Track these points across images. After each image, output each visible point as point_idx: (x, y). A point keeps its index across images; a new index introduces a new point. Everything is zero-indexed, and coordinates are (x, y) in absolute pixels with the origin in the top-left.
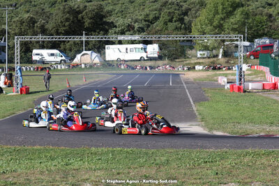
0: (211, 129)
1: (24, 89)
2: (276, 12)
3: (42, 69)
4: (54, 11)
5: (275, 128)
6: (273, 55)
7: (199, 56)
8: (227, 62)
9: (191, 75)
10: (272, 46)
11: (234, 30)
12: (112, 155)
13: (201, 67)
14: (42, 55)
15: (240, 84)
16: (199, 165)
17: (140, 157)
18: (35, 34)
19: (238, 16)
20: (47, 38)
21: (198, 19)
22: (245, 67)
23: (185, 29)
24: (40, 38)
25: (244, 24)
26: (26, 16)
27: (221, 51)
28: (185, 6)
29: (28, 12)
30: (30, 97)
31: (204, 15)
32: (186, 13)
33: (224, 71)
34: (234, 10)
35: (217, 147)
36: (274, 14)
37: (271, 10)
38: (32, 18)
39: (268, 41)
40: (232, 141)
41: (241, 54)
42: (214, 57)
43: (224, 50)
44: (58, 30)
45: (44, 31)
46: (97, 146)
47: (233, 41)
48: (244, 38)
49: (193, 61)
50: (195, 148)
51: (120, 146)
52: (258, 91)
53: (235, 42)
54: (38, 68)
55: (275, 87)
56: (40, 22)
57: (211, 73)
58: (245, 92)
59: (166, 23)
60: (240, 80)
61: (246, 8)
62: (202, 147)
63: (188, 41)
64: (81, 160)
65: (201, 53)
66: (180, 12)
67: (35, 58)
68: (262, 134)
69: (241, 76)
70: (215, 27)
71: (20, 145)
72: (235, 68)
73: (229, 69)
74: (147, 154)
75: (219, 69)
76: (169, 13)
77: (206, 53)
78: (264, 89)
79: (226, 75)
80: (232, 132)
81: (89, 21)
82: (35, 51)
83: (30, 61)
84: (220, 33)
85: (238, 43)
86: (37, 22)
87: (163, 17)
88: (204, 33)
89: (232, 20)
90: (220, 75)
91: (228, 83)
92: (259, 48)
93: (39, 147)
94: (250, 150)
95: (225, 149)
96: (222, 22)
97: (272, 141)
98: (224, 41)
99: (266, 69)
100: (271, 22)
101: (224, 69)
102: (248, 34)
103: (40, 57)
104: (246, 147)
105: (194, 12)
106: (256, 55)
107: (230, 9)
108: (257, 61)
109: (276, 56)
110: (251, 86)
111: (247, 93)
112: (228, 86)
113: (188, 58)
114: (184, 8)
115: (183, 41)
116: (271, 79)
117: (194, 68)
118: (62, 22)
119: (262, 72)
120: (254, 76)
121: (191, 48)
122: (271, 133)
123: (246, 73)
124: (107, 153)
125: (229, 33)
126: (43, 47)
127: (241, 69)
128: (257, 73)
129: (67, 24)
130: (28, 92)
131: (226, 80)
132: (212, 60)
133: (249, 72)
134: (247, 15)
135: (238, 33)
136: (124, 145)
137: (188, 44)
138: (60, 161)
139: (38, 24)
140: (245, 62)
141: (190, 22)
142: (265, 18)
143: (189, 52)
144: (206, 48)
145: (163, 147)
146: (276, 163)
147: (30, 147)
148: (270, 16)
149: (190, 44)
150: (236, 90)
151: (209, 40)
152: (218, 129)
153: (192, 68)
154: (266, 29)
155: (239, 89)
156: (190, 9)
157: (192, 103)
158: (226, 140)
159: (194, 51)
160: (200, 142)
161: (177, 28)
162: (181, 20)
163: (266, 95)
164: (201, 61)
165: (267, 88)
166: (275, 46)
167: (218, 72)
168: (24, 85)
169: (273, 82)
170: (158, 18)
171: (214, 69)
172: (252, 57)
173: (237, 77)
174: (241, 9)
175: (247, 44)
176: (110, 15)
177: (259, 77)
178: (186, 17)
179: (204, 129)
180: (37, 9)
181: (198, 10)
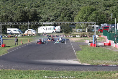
0: (82, 62)
1: (3, 45)
2: (110, 13)
3: (11, 37)
4: (16, 12)
5: (109, 62)
6: (109, 31)
7: (77, 31)
8: (89, 34)
9: (74, 39)
10: (108, 27)
11: (92, 20)
12: (41, 73)
13: (78, 36)
14: (11, 31)
15: (95, 43)
16: (77, 77)
17: (52, 74)
18: (8, 22)
19: (94, 14)
20: (13, 24)
21: (77, 16)
22: (97, 36)
23: (72, 20)
24: (10, 23)
25: (96, 18)
26: (4, 14)
27: (87, 29)
28: (72, 10)
29: (5, 12)
30: (6, 49)
31: (79, 14)
32: (72, 13)
33: (88, 38)
34: (92, 12)
35: (85, 70)
36: (109, 14)
37: (108, 12)
38: (7, 15)
39: (106, 25)
40: (91, 67)
41: (95, 30)
42: (84, 31)
43: (88, 29)
44: (17, 20)
45: (12, 20)
46: (34, 70)
47: (92, 25)
48: (96, 24)
49: (75, 33)
50: (76, 70)
51: (44, 69)
52: (102, 46)
53: (93, 26)
54: (9, 36)
55: (109, 44)
56: (10, 16)
57: (82, 38)
58: (97, 46)
59: (63, 17)
60: (95, 41)
61: (97, 11)
62: (78, 70)
63: (73, 25)
64: (27, 75)
65: (78, 30)
66: (69, 13)
67: (8, 32)
68: (104, 64)
69: (95, 40)
70: (84, 19)
71: (2, 69)
72: (93, 37)
73: (90, 37)
74: (55, 73)
75: (86, 37)
76: (65, 13)
77: (80, 30)
78: (105, 45)
79: (89, 40)
80: (91, 64)
81: (31, 16)
82: (8, 29)
83: (6, 33)
84: (86, 22)
85: (94, 26)
86: (9, 17)
87: (62, 15)
88: (80, 22)
89: (91, 16)
90: (86, 39)
91: (90, 43)
92: (103, 28)
93: (10, 70)
94: (99, 71)
95: (88, 71)
96: (87, 17)
97: (108, 67)
98: (88, 25)
99: (106, 37)
100: (108, 17)
101: (88, 37)
102: (98, 22)
103: (10, 32)
104: (97, 70)
105: (75, 12)
106: (101, 31)
107: (90, 11)
108: (102, 33)
109: (110, 31)
110: (99, 44)
111: (97, 47)
112: (90, 44)
113: (73, 32)
114: (71, 11)
115: (71, 25)
116: (108, 41)
117: (75, 36)
118: (19, 17)
119: (104, 38)
120: (100, 40)
121: (74, 28)
122: (108, 64)
123: (97, 38)
124: (39, 72)
125: (90, 22)
126: (11, 27)
127: (95, 37)
128: (102, 39)
129: (22, 17)
130: (5, 47)
131: (89, 41)
132: (83, 33)
133: (99, 38)
134: (98, 14)
135: (94, 22)
136: (46, 69)
137: (73, 26)
138: (18, 76)
139: (9, 18)
140: (97, 34)
141: (74, 17)
142: (105, 15)
143: (73, 30)
144: (80, 28)
145: (62, 70)
146: (110, 77)
147: (5, 70)
148: (107, 14)
149: (74, 26)
150: (93, 46)
151: (82, 24)
152: (85, 62)
153: (74, 37)
154: (106, 20)
155: (94, 45)
156: (74, 11)
157: (75, 51)
158: (89, 67)
159: (75, 29)
160: (78, 68)
161: (68, 19)
162: (70, 16)
163: (105, 48)
164: (78, 33)
165: (106, 45)
166: (110, 27)
167: (85, 38)
168: (3, 43)
169: (109, 42)
170: (60, 15)
171: (84, 37)
172: (100, 32)
173: (93, 40)
174: (95, 11)
175: (98, 26)
176: (40, 14)
177: (103, 40)
178: (72, 15)
179: (80, 62)
180: (9, 11)
181: (77, 12)
